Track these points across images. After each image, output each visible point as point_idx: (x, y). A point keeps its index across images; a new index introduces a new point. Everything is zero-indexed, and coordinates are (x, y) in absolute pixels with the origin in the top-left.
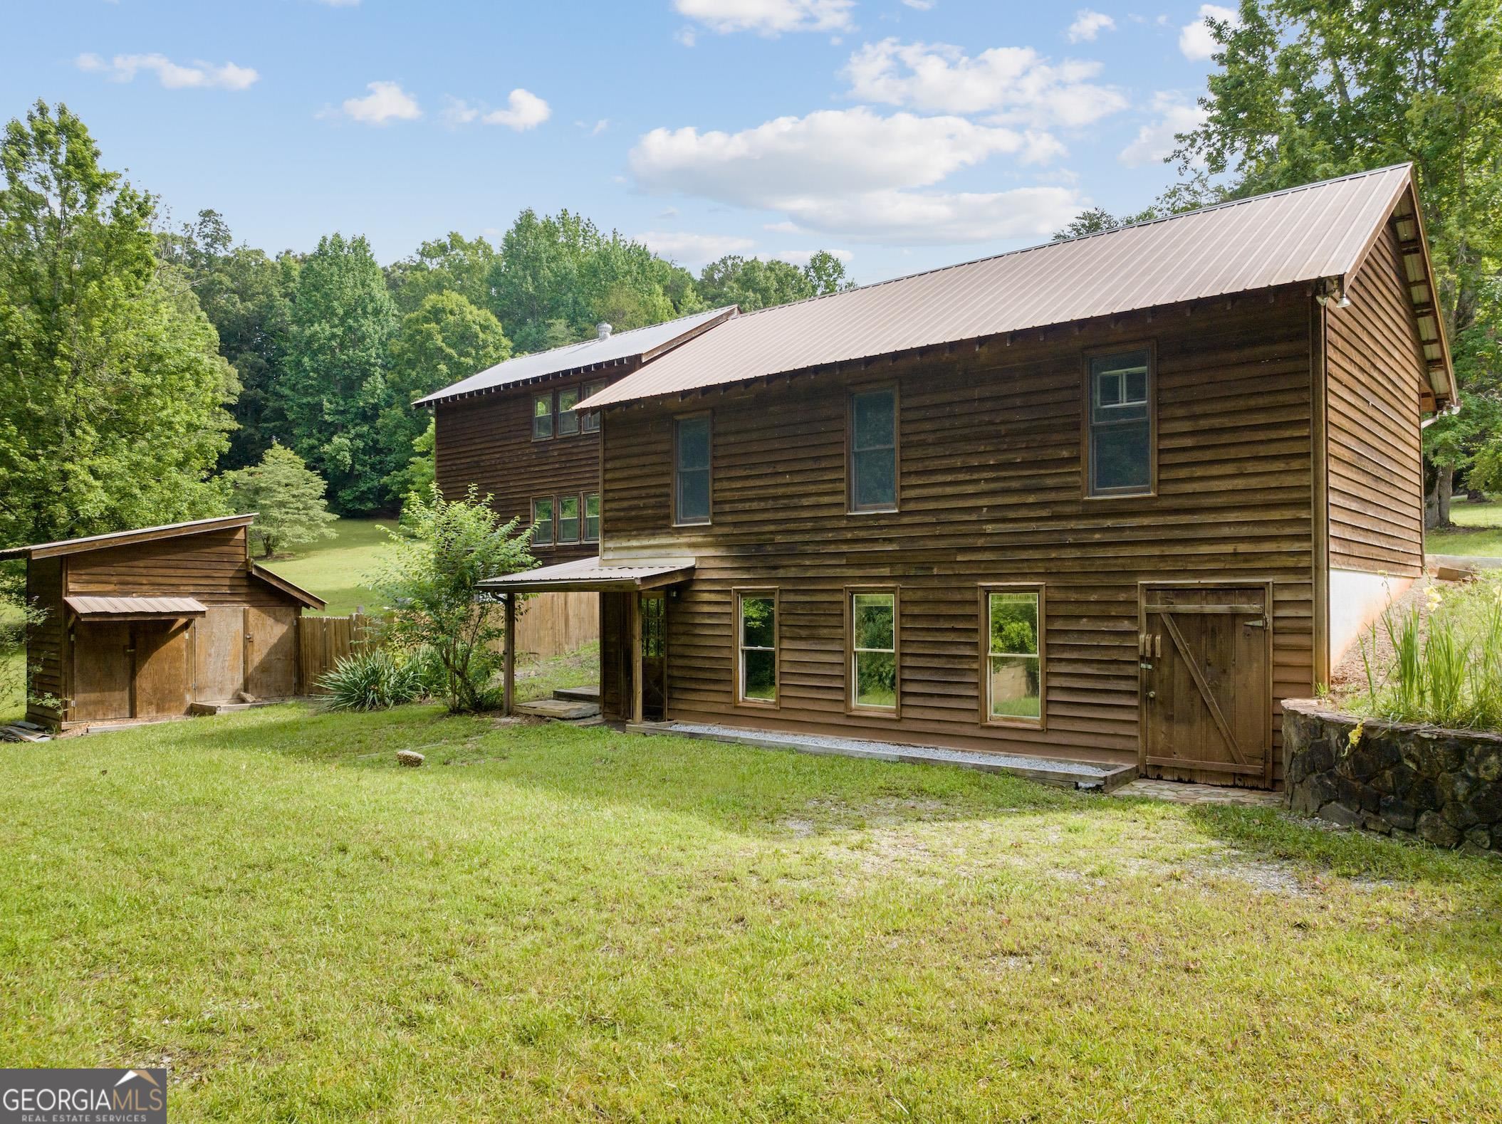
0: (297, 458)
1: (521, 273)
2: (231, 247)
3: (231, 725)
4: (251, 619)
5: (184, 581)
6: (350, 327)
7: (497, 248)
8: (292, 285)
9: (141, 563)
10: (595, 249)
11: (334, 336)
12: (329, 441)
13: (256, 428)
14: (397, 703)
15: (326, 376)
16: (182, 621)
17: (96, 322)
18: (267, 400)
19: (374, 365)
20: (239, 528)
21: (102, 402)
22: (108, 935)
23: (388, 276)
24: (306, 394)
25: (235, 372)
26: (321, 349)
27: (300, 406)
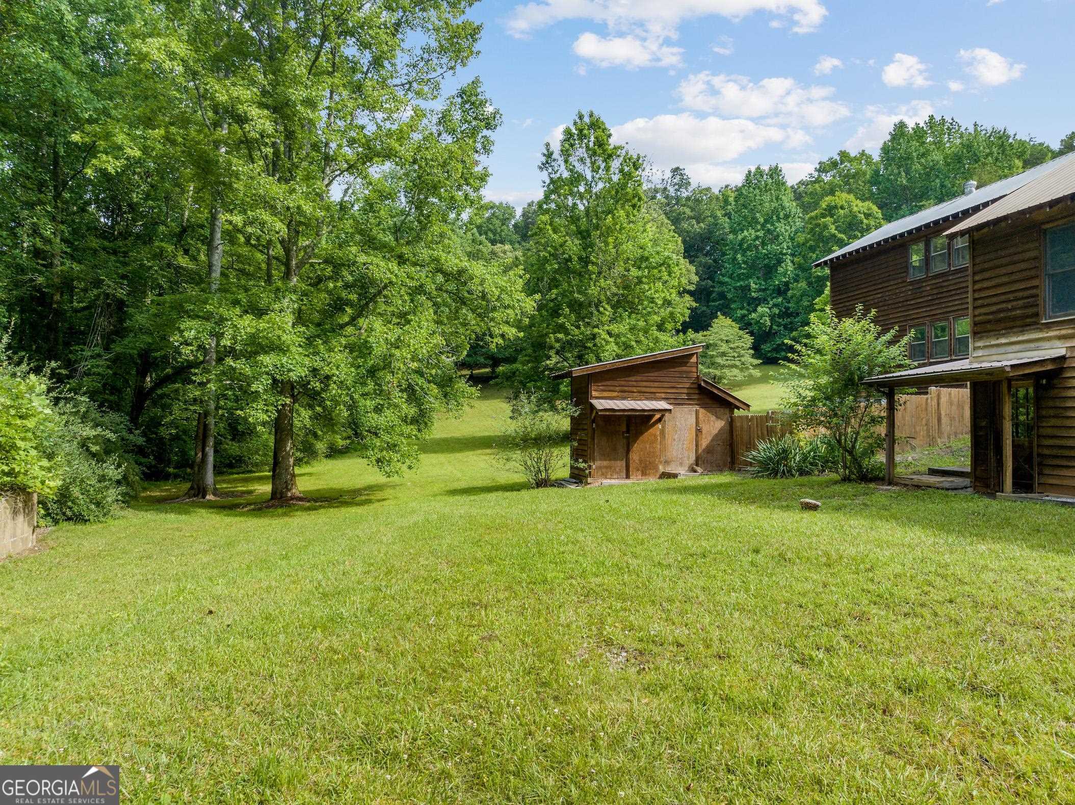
0: (734, 324)
1: (896, 171)
2: (690, 189)
3: (686, 483)
4: (701, 416)
5: (659, 390)
6: (769, 230)
7: (876, 156)
8: (729, 207)
9: (633, 379)
10: (958, 141)
11: (757, 238)
12: (755, 311)
13: (708, 306)
14: (801, 475)
15: (752, 266)
16: (658, 416)
17: (610, 240)
18: (714, 287)
19: (785, 254)
20: (693, 354)
21: (614, 290)
22: (598, 580)
23: (795, 192)
24: (740, 279)
25: (693, 269)
26: (749, 248)
27: (735, 288)
